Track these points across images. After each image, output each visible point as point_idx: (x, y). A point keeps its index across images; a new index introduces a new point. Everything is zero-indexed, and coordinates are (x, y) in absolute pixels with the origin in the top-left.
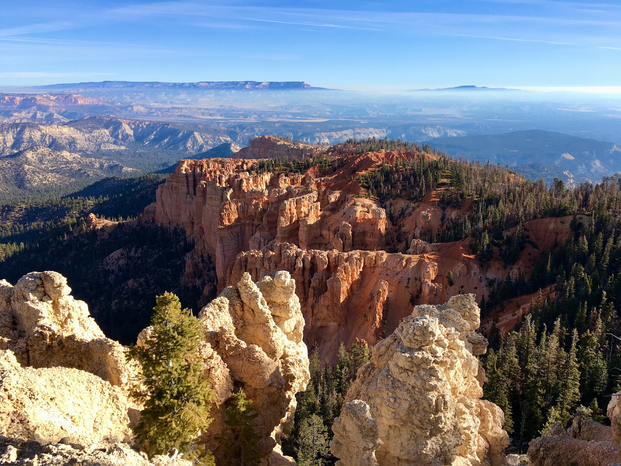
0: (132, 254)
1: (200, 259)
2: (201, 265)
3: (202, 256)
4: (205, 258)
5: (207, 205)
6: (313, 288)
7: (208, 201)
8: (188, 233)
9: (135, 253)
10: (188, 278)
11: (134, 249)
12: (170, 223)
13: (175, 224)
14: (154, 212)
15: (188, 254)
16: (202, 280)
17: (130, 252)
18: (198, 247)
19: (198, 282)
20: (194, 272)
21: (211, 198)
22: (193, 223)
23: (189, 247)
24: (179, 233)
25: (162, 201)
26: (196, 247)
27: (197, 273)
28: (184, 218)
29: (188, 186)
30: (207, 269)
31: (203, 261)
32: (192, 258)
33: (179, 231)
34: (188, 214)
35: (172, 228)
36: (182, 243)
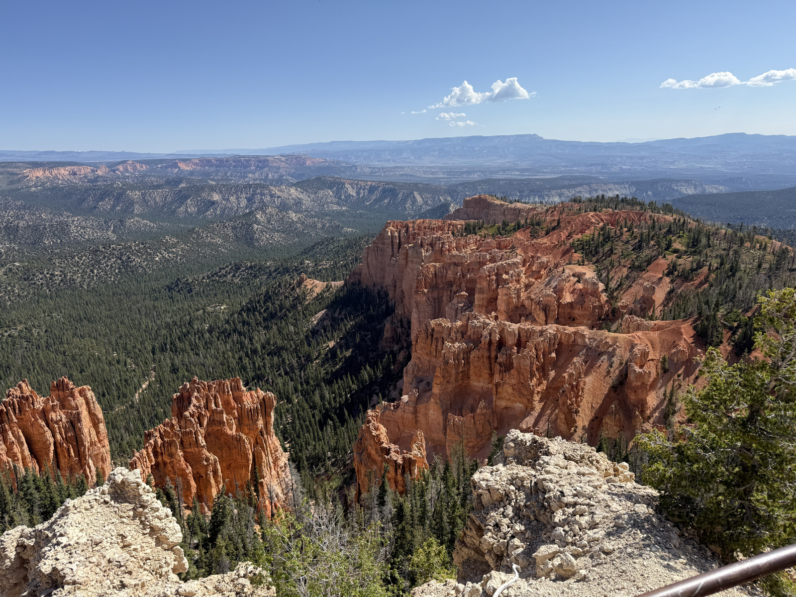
0: (336, 315)
1: (399, 324)
2: (399, 330)
3: (401, 321)
4: (405, 323)
5: (408, 269)
6: (500, 364)
7: (410, 265)
8: (391, 296)
9: (339, 315)
10: (386, 342)
11: (338, 310)
12: (374, 286)
13: (379, 287)
14: (360, 274)
15: (389, 318)
16: (400, 346)
17: (334, 313)
18: (399, 311)
19: (396, 348)
20: (393, 337)
21: (412, 261)
22: (395, 286)
23: (390, 311)
24: (383, 295)
25: (368, 263)
26: (396, 312)
27: (396, 339)
28: (388, 281)
29: (393, 248)
30: (406, 334)
31: (402, 326)
32: (392, 323)
33: (382, 293)
34: (392, 277)
35: (376, 291)
36: (384, 307)
